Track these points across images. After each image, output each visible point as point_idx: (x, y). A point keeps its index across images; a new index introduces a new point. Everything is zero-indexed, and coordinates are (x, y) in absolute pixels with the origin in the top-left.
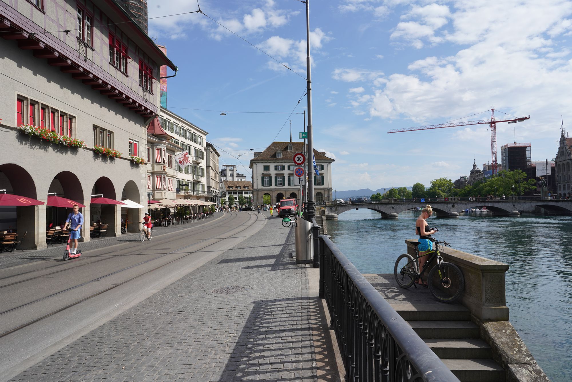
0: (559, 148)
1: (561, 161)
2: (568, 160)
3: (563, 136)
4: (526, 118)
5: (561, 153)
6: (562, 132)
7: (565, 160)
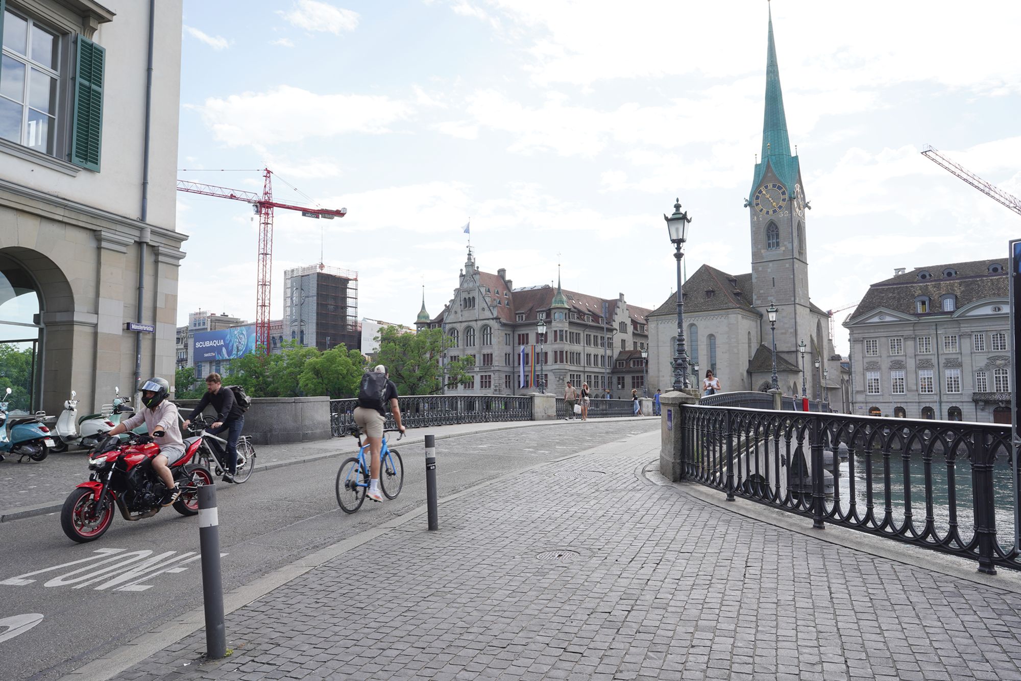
0: (458, 292)
1: (461, 322)
2: (488, 319)
3: (470, 264)
4: (339, 214)
5: (462, 303)
6: (469, 255)
7: (476, 320)
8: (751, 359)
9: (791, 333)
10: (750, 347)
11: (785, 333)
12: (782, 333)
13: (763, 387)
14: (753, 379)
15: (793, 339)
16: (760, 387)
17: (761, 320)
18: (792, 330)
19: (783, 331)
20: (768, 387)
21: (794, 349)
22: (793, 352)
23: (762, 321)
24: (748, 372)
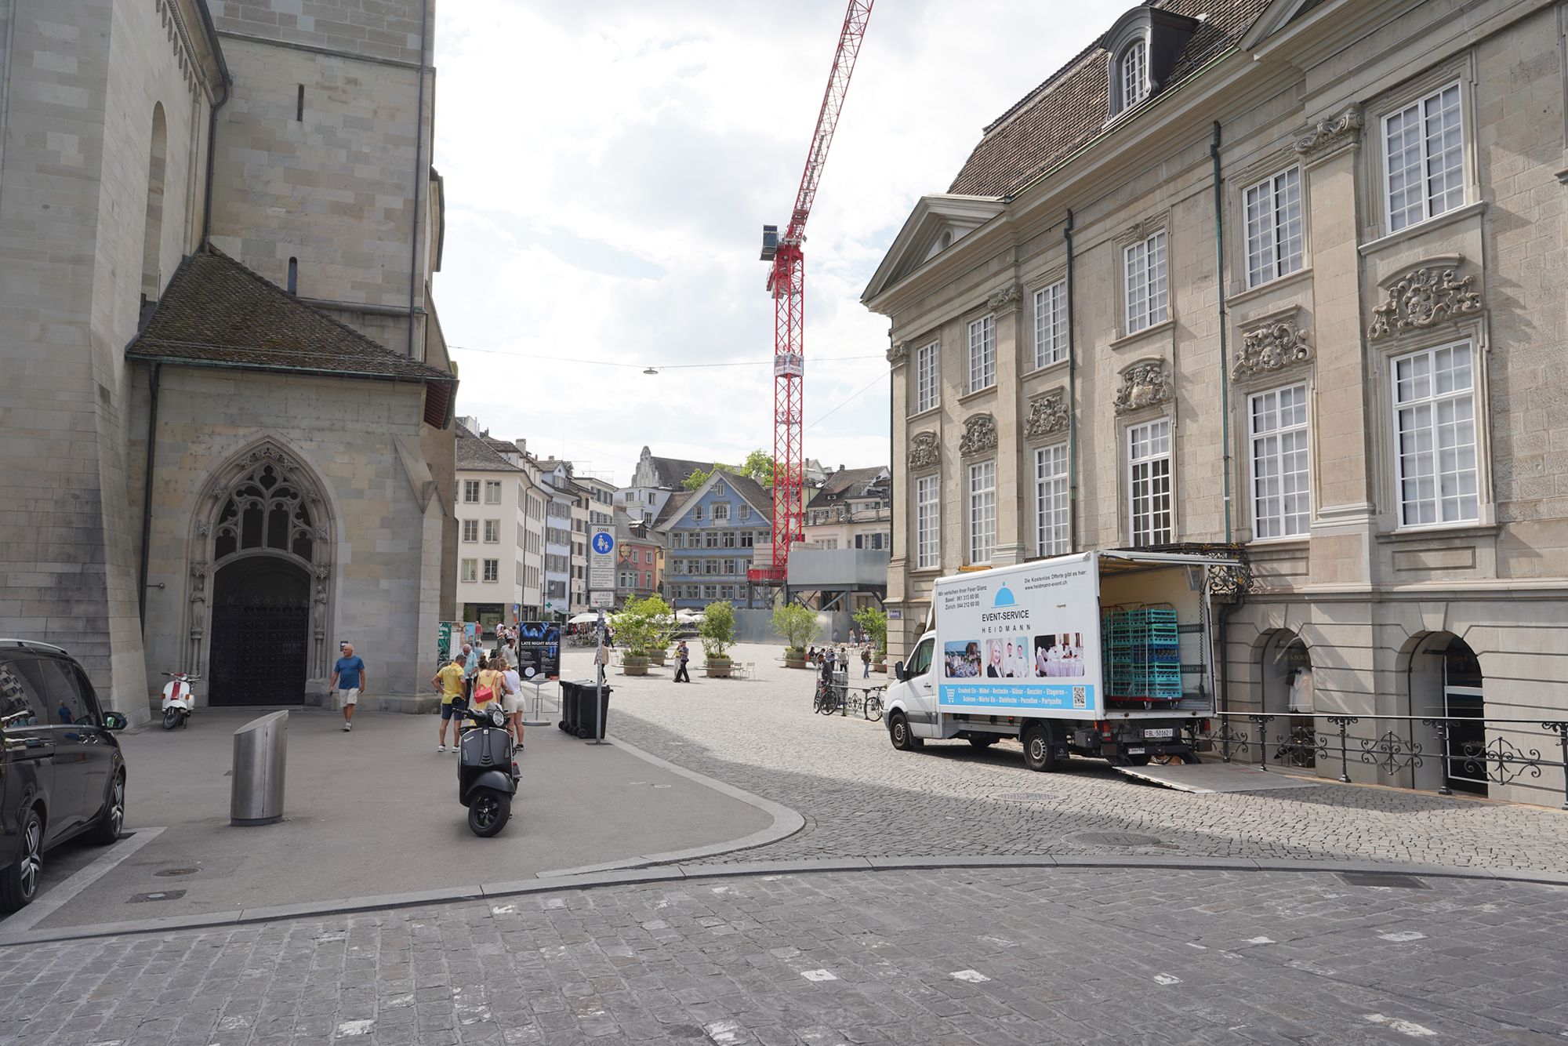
8: (156, 295)
9: (389, 214)
10: (154, 213)
11: (355, 211)
12: (339, 209)
13: (236, 480)
14: (164, 416)
15: (399, 249)
16: (214, 479)
17: (215, 109)
18: (398, 203)
19: (348, 197)
20: (268, 479)
21: (397, 301)
22: (395, 316)
23: (224, 115)
24: (135, 357)
